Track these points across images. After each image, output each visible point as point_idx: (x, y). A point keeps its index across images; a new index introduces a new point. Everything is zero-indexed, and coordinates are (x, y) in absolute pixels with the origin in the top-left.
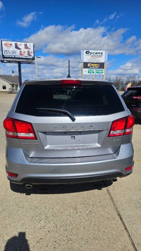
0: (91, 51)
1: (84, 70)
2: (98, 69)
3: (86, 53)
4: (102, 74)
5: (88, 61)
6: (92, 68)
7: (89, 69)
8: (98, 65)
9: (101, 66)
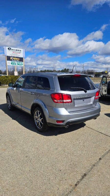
0: (12, 48)
1: (8, 62)
2: (19, 62)
3: (8, 49)
4: (22, 66)
5: (10, 56)
6: (14, 61)
7: (12, 61)
8: (18, 59)
9: (21, 60)
